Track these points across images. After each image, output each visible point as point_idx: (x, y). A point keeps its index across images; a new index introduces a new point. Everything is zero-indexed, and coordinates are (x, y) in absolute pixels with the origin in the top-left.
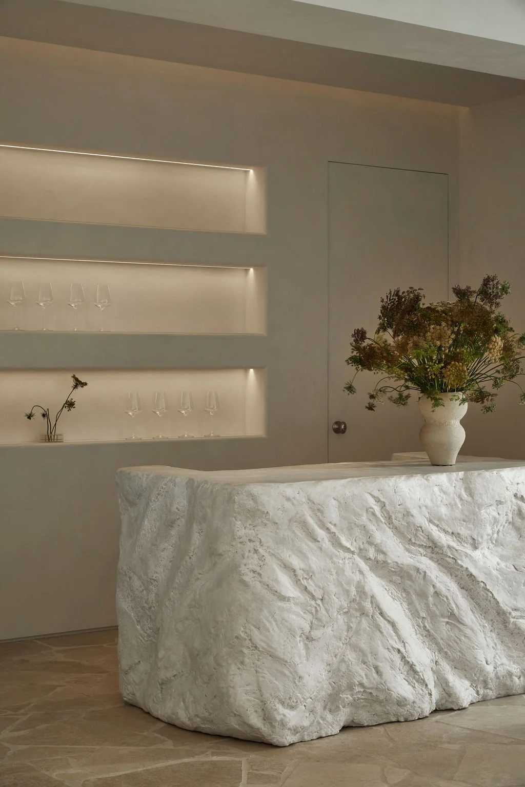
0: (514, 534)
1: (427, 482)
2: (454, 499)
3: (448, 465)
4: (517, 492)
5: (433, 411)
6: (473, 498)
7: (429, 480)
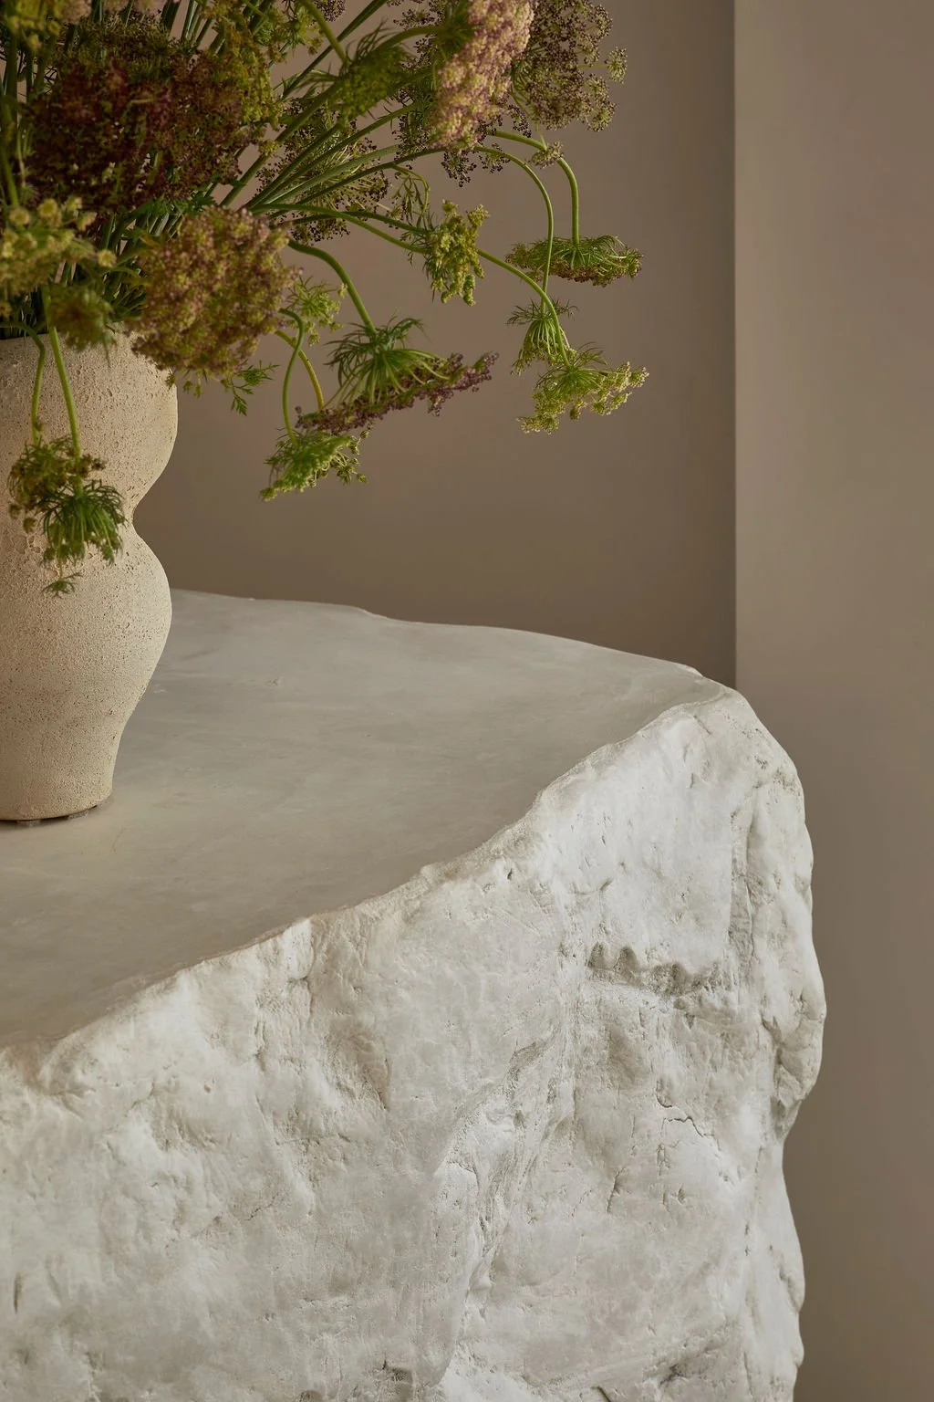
0: (587, 1181)
1: (62, 1114)
2: (265, 1162)
3: (80, 814)
4: (603, 940)
5: (59, 586)
6: (382, 1096)
7: (78, 1090)
